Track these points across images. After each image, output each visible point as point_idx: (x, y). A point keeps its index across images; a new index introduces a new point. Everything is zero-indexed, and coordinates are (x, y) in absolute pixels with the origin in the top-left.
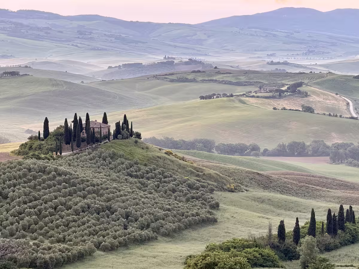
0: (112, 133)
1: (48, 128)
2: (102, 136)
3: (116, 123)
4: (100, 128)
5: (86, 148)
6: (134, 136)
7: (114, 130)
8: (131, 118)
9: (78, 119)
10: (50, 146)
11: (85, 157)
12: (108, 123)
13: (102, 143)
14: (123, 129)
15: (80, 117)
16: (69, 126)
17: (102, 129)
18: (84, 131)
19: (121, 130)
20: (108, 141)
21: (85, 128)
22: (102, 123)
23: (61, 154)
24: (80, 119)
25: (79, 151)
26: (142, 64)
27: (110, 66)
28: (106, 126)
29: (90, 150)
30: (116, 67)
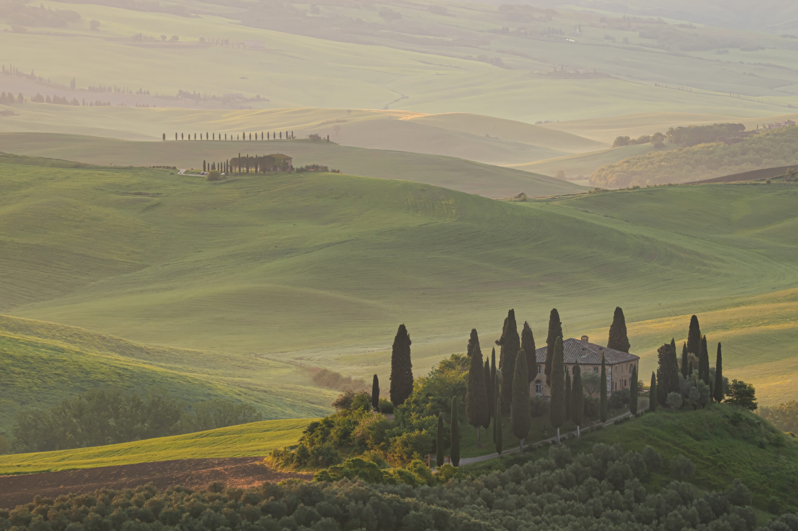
0: (647, 384)
1: (410, 366)
2: (609, 395)
3: (661, 348)
4: (600, 367)
5: (549, 441)
6: (727, 398)
7: (653, 375)
8: (715, 328)
9: (520, 329)
10: (417, 432)
11: (547, 473)
12: (629, 346)
13: (610, 422)
14: (686, 371)
15: (526, 325)
16: (484, 360)
17: (609, 369)
18: (542, 375)
19: (680, 374)
20: (631, 416)
21: (543, 367)
22: (608, 346)
23: (456, 463)
24: (528, 332)
25: (525, 451)
26: (744, 128)
27: (621, 136)
28: (623, 360)
29: (564, 446)
30: (644, 140)
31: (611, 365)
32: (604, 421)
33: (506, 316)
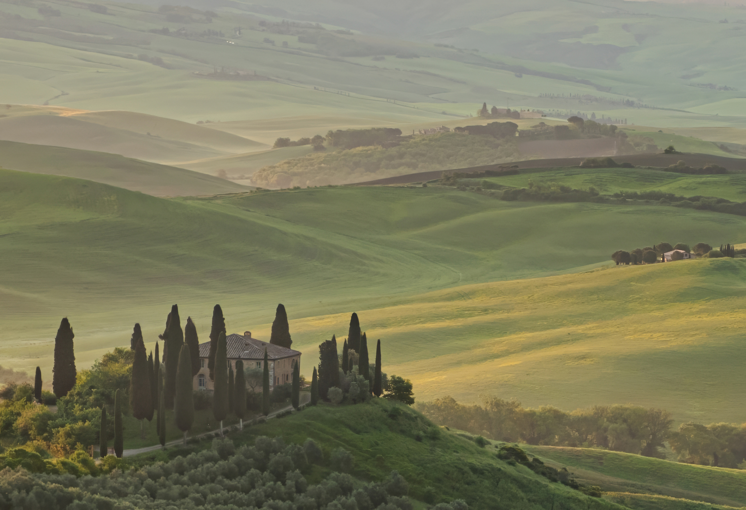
0: (309, 379)
1: (73, 358)
2: (271, 389)
3: (323, 344)
4: (262, 363)
5: (213, 433)
6: (386, 393)
7: (315, 370)
8: (374, 325)
9: (183, 324)
10: (80, 423)
11: (210, 464)
12: (291, 342)
13: (272, 415)
14: (347, 366)
15: (189, 320)
16: (148, 354)
17: (271, 364)
18: (205, 370)
19: (341, 370)
20: (293, 409)
21: (207, 361)
22: (270, 341)
23: (119, 454)
24: (191, 326)
25: (188, 443)
26: (400, 133)
27: (282, 137)
28: (286, 356)
29: (226, 439)
30: (305, 141)
31: (274, 360)
32: (266, 414)
33: (170, 311)
